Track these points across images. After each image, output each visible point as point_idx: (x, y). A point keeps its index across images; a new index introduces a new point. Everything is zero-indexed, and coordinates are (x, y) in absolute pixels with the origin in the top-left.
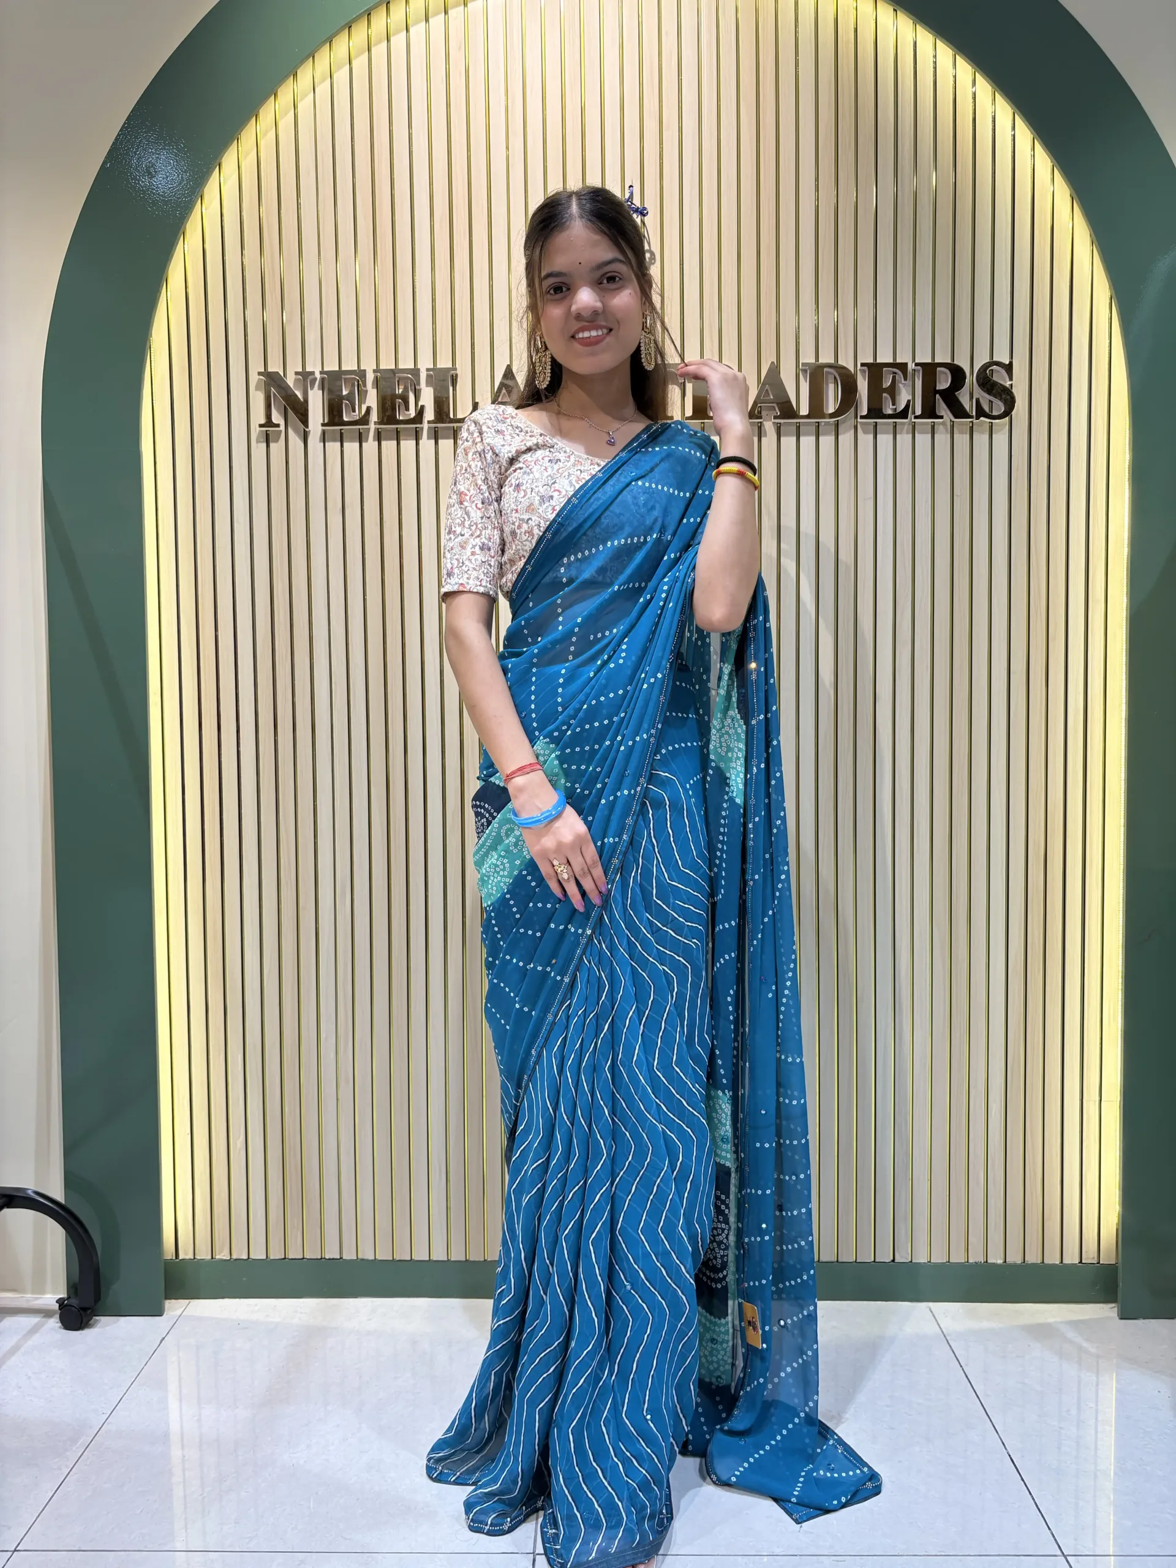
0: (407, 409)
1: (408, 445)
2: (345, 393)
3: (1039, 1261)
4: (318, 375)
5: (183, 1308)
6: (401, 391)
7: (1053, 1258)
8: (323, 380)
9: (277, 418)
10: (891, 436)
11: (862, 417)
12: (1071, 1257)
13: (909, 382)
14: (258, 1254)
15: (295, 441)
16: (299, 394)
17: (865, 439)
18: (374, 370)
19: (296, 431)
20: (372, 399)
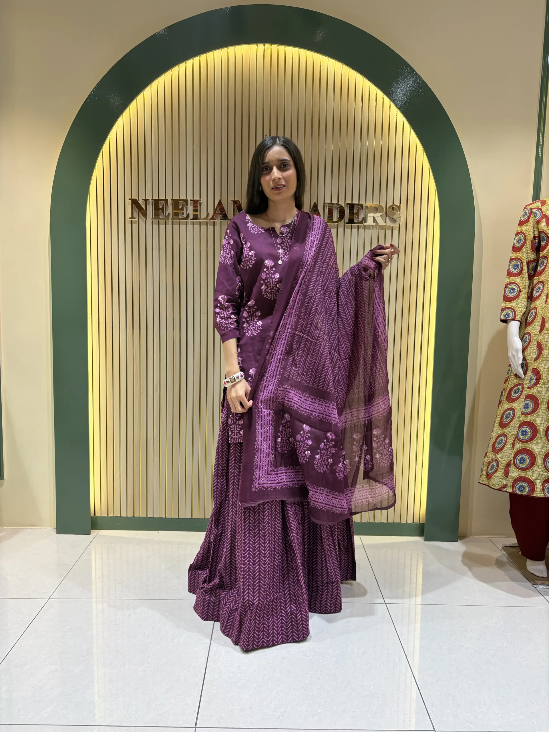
0: (183, 214)
1: (183, 227)
2: (160, 207)
3: (399, 522)
4: (150, 200)
5: (96, 533)
6: (181, 207)
7: (404, 521)
8: (152, 202)
9: (135, 215)
10: (356, 230)
11: (346, 223)
12: (410, 521)
13: (364, 211)
14: (124, 515)
15: (142, 223)
16: (144, 207)
17: (348, 231)
18: (171, 200)
19: (142, 220)
20: (170, 210)
